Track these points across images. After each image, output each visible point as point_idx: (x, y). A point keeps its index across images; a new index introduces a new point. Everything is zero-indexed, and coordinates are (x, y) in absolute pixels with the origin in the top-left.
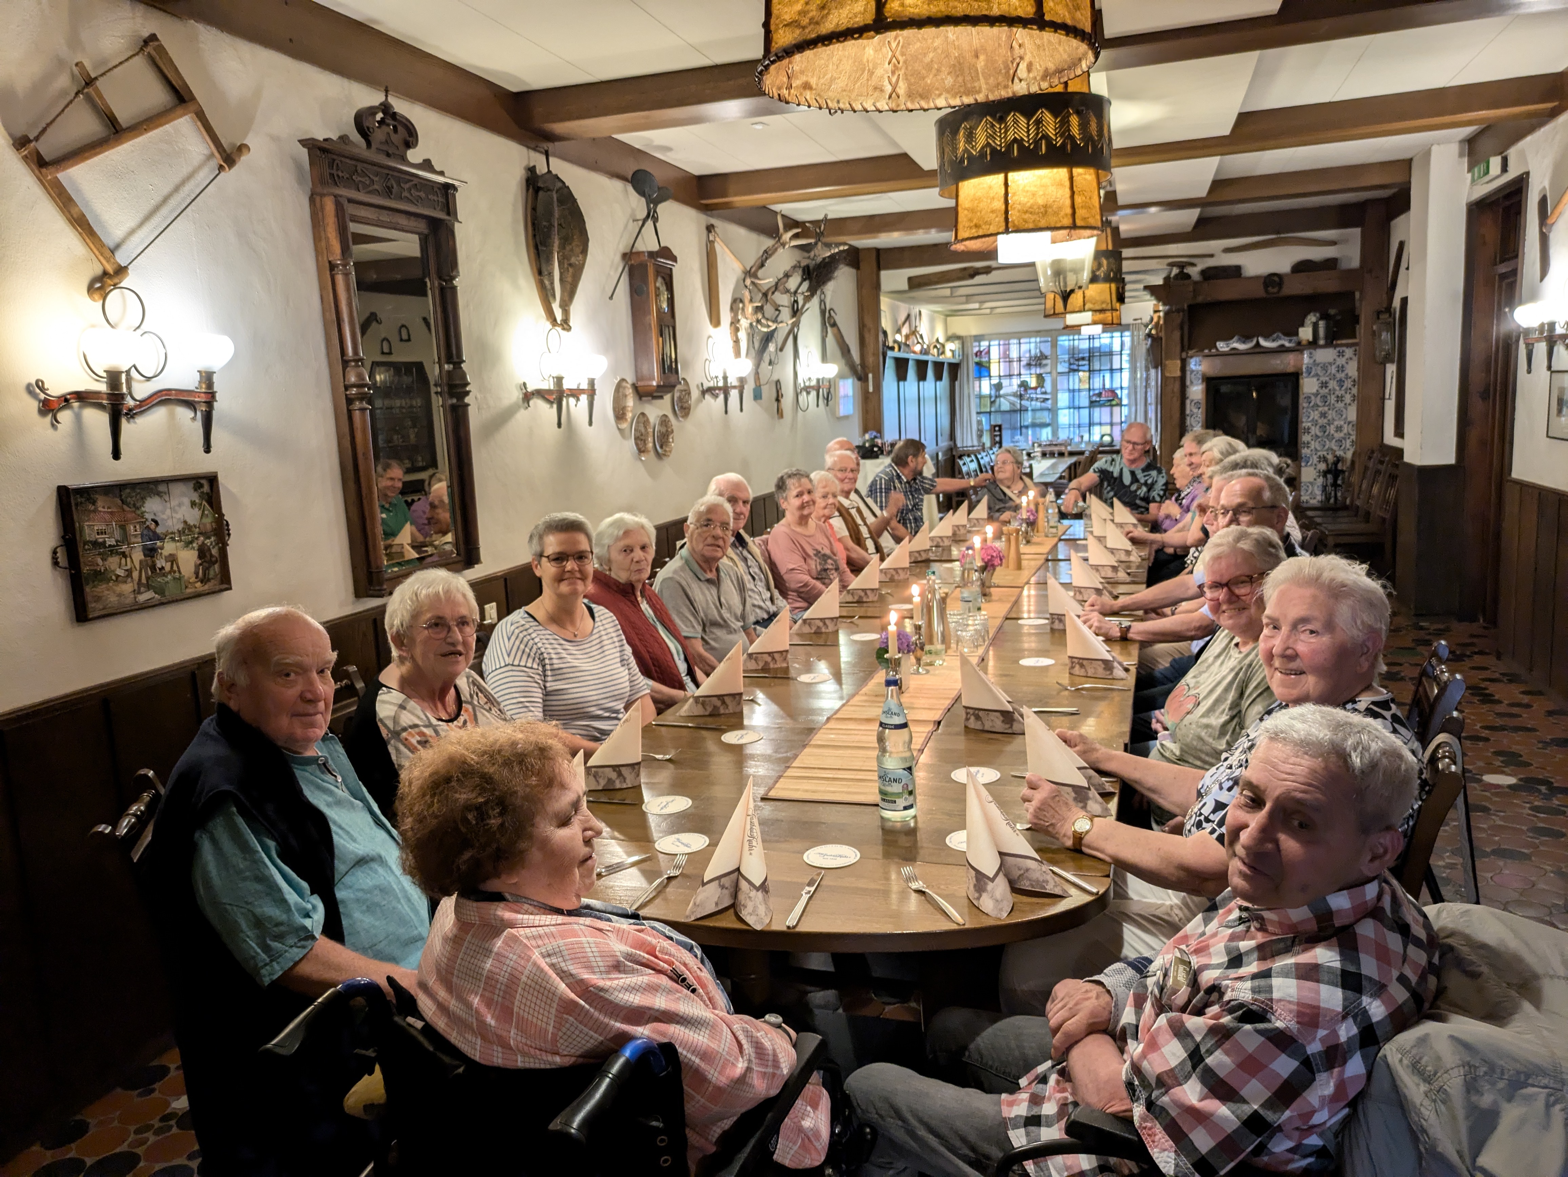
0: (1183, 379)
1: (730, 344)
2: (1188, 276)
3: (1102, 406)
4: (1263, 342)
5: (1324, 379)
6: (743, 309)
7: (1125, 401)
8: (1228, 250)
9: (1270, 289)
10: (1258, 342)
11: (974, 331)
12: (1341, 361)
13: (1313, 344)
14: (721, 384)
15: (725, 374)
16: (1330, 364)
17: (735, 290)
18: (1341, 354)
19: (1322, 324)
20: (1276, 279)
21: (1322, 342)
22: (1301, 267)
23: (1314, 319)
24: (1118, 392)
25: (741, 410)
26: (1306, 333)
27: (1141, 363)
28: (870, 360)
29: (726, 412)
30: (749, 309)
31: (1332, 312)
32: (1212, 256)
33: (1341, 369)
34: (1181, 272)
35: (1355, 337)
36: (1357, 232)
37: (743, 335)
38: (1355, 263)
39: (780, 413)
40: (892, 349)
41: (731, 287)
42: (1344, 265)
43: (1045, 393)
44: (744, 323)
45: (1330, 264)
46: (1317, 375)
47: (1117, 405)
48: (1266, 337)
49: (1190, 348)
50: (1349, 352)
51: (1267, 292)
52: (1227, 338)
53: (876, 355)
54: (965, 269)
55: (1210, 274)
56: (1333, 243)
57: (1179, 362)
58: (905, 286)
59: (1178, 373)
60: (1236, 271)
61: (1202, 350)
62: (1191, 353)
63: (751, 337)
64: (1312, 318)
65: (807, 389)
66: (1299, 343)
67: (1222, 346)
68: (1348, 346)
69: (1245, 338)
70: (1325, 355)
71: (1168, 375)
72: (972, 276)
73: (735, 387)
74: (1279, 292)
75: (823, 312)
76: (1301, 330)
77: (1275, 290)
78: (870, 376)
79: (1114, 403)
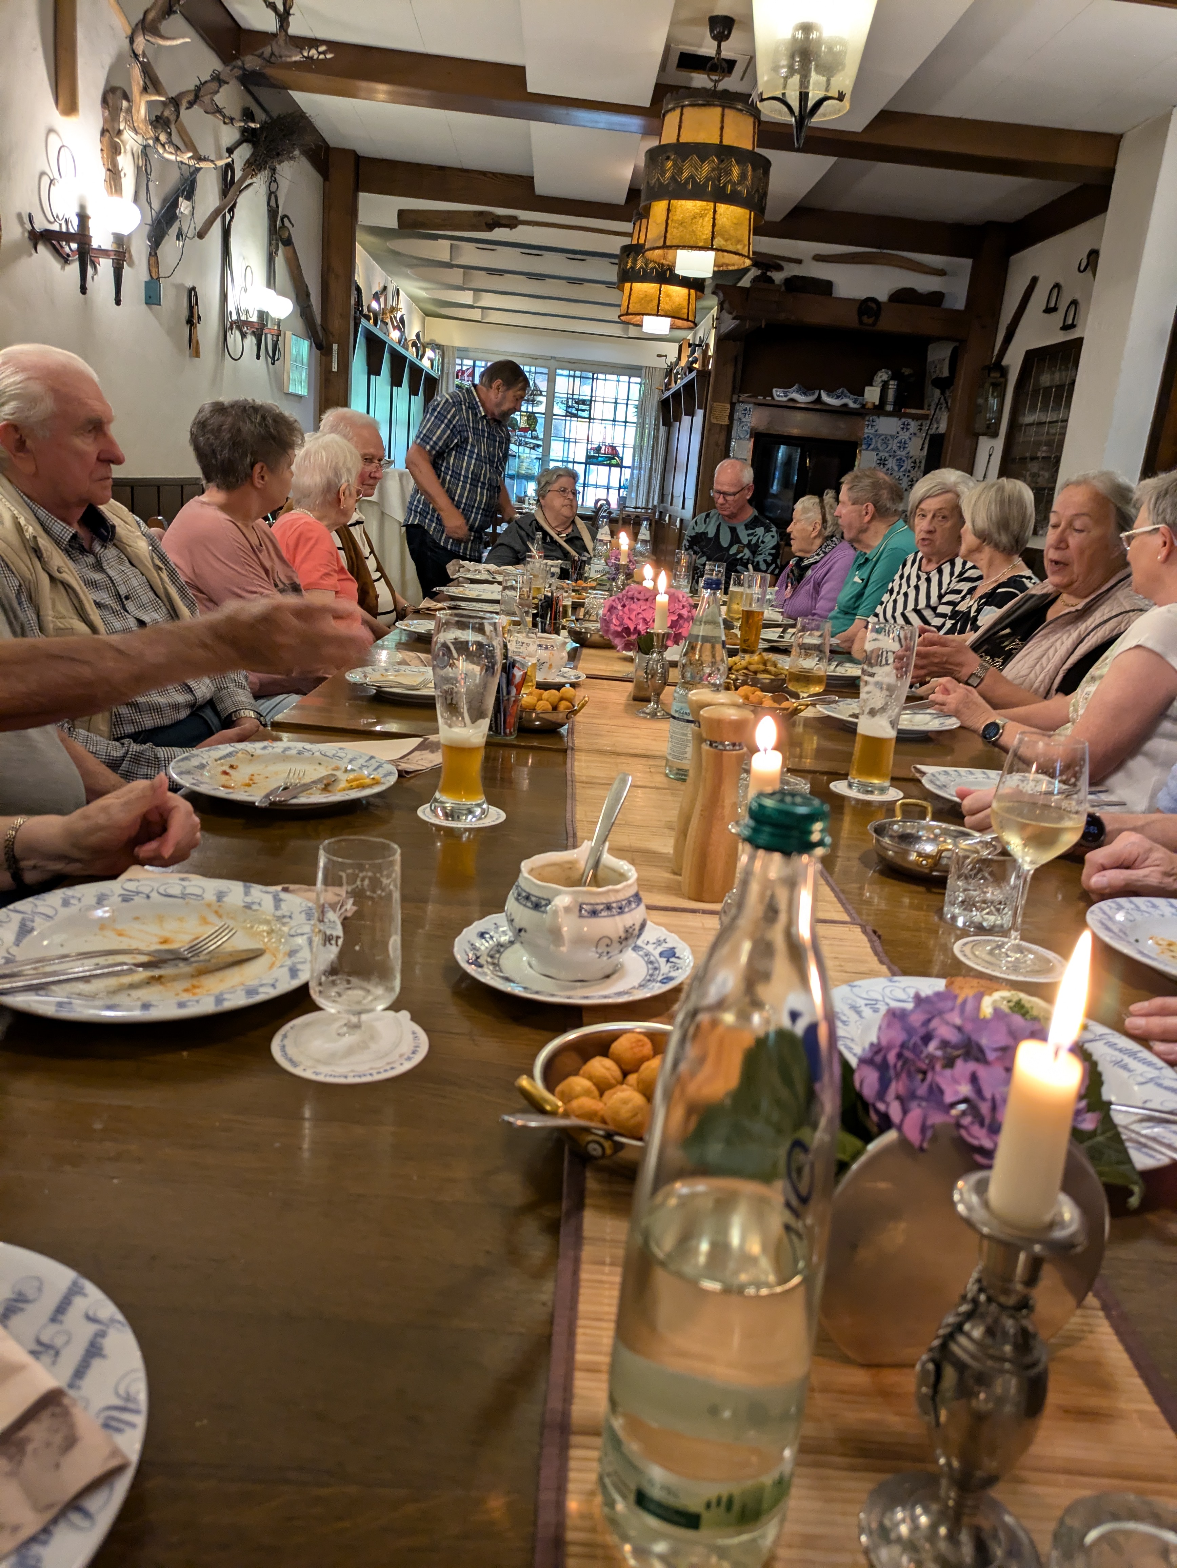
0: (729, 429)
1: (102, 173)
2: (771, 280)
4: (825, 398)
5: (884, 455)
6: (129, 111)
7: (627, 462)
8: (819, 258)
9: (865, 319)
10: (820, 396)
11: (458, 343)
12: (904, 436)
13: (879, 409)
14: (74, 228)
15: (82, 207)
16: (892, 436)
17: (112, 71)
18: (905, 427)
19: (893, 384)
20: (874, 306)
21: (889, 408)
22: (903, 296)
23: (885, 377)
24: (620, 450)
25: (118, 302)
26: (872, 395)
27: (650, 420)
28: (336, 324)
29: (83, 290)
30: (141, 111)
31: (907, 371)
32: (799, 262)
33: (903, 445)
34: (764, 274)
35: (922, 408)
36: (968, 262)
37: (126, 163)
38: (960, 304)
39: (193, 346)
40: (368, 318)
41: (108, 60)
42: (947, 304)
43: (536, 438)
44: (130, 140)
45: (936, 298)
46: (876, 449)
48: (830, 392)
49: (742, 391)
50: (913, 425)
51: (861, 322)
52: (786, 385)
53: (345, 316)
54: (481, 213)
55: (797, 285)
56: (941, 273)
57: (728, 406)
59: (726, 422)
60: (826, 287)
61: (756, 397)
62: (743, 397)
63: (143, 173)
64: (883, 375)
65: (241, 325)
66: (863, 406)
67: (779, 394)
68: (914, 417)
69: (806, 389)
70: (887, 425)
71: (714, 421)
72: (490, 227)
73: (105, 253)
74: (874, 324)
75: (273, 213)
76: (867, 389)
77: (871, 321)
78: (335, 347)
79: (614, 462)
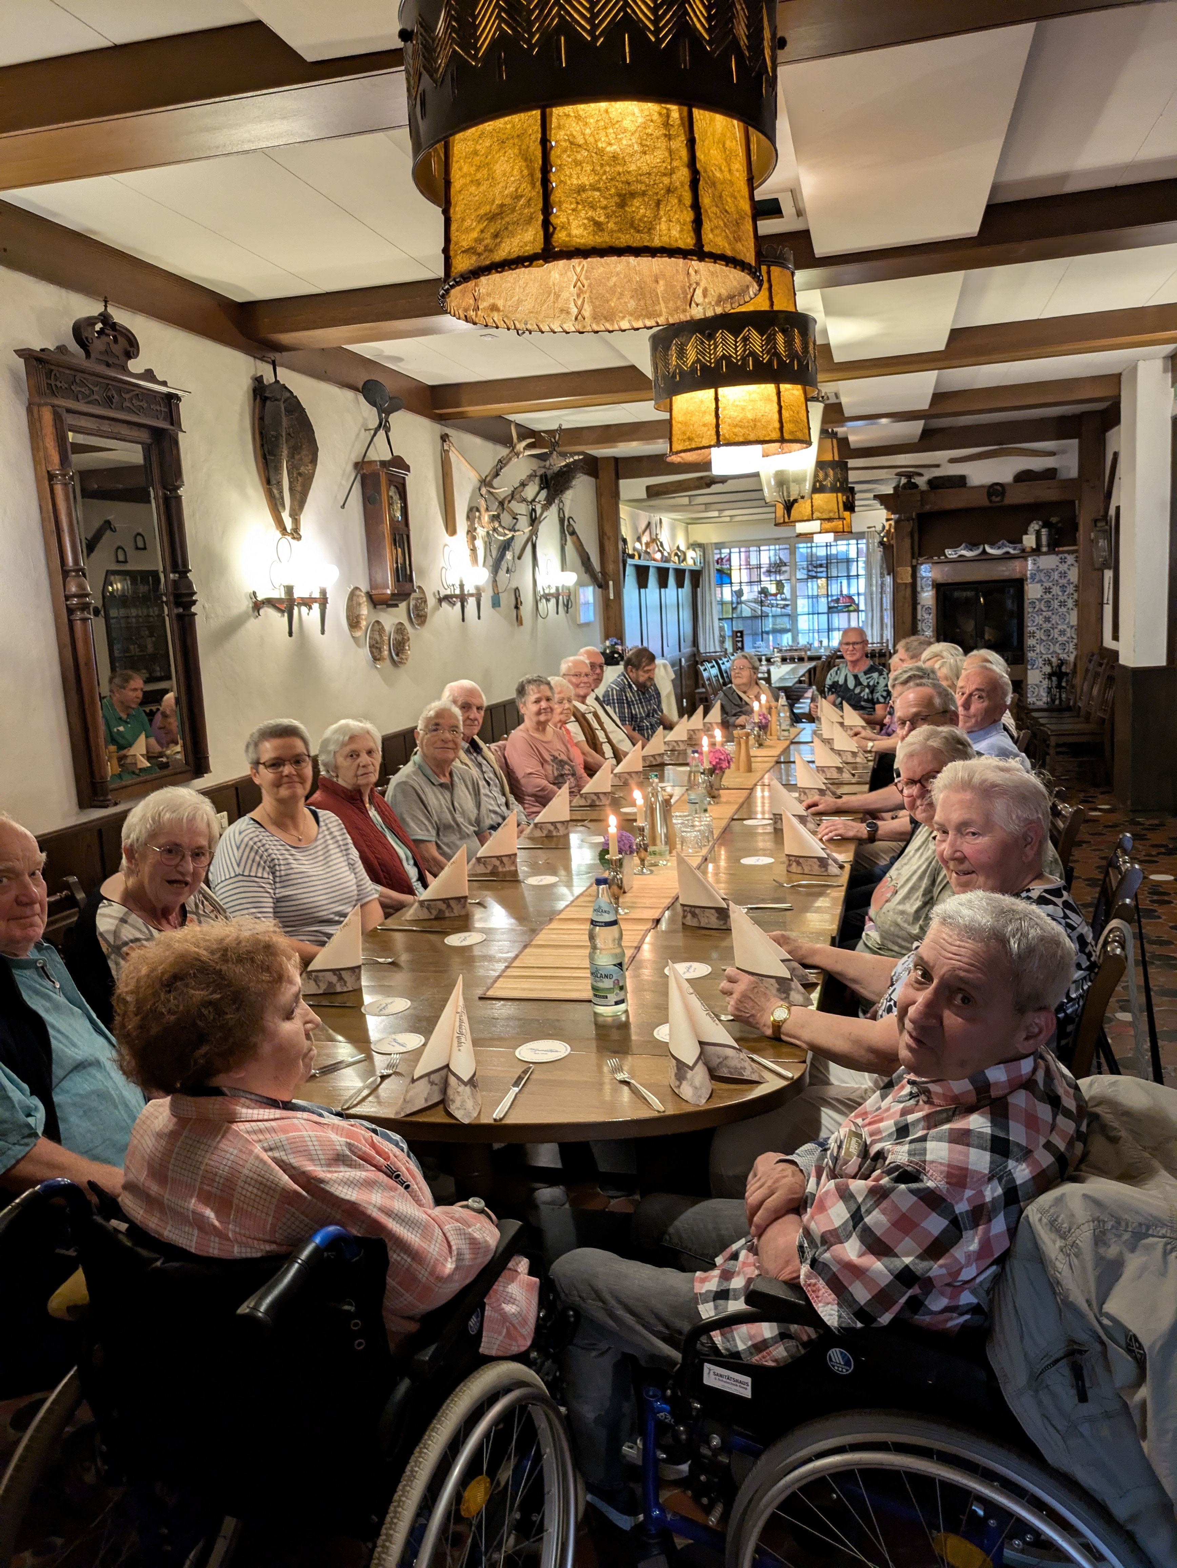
0: (914, 585)
1: (468, 552)
2: (915, 486)
3: (839, 612)
4: (989, 550)
5: (1047, 585)
6: (479, 518)
7: (862, 607)
8: (953, 461)
9: (994, 498)
10: (984, 549)
11: (715, 540)
12: (1063, 567)
13: (1037, 551)
14: (458, 592)
15: (461, 582)
16: (1053, 570)
17: (471, 499)
18: (1063, 561)
19: (1044, 531)
20: (999, 488)
21: (1044, 549)
22: (1023, 477)
23: (1037, 527)
24: (855, 598)
25: (479, 618)
26: (1029, 541)
27: (876, 571)
28: (611, 567)
29: (463, 620)
30: (486, 518)
31: (1054, 520)
32: (938, 466)
33: (1063, 575)
34: (909, 482)
35: (1075, 545)
36: (1075, 442)
37: (479, 544)
38: (1074, 473)
39: (519, 620)
40: (632, 557)
41: (468, 496)
42: (1063, 475)
43: (785, 599)
44: (481, 532)
45: (1050, 474)
46: (1040, 581)
47: (854, 611)
48: (992, 544)
49: (920, 555)
50: (1070, 559)
51: (991, 501)
52: (955, 546)
53: (616, 562)
54: (702, 478)
55: (936, 484)
56: (1052, 454)
57: (909, 569)
58: (644, 495)
59: (909, 580)
60: (961, 481)
61: (932, 558)
62: (921, 560)
63: (488, 545)
64: (1034, 526)
65: (547, 597)
66: (1023, 551)
67: (949, 552)
68: (1069, 552)
69: (972, 545)
70: (1048, 561)
71: (899, 581)
72: (708, 485)
73: (472, 595)
74: (1002, 500)
75: (562, 521)
76: (1025, 537)
77: (998, 499)
78: (611, 583)
79: (851, 608)
